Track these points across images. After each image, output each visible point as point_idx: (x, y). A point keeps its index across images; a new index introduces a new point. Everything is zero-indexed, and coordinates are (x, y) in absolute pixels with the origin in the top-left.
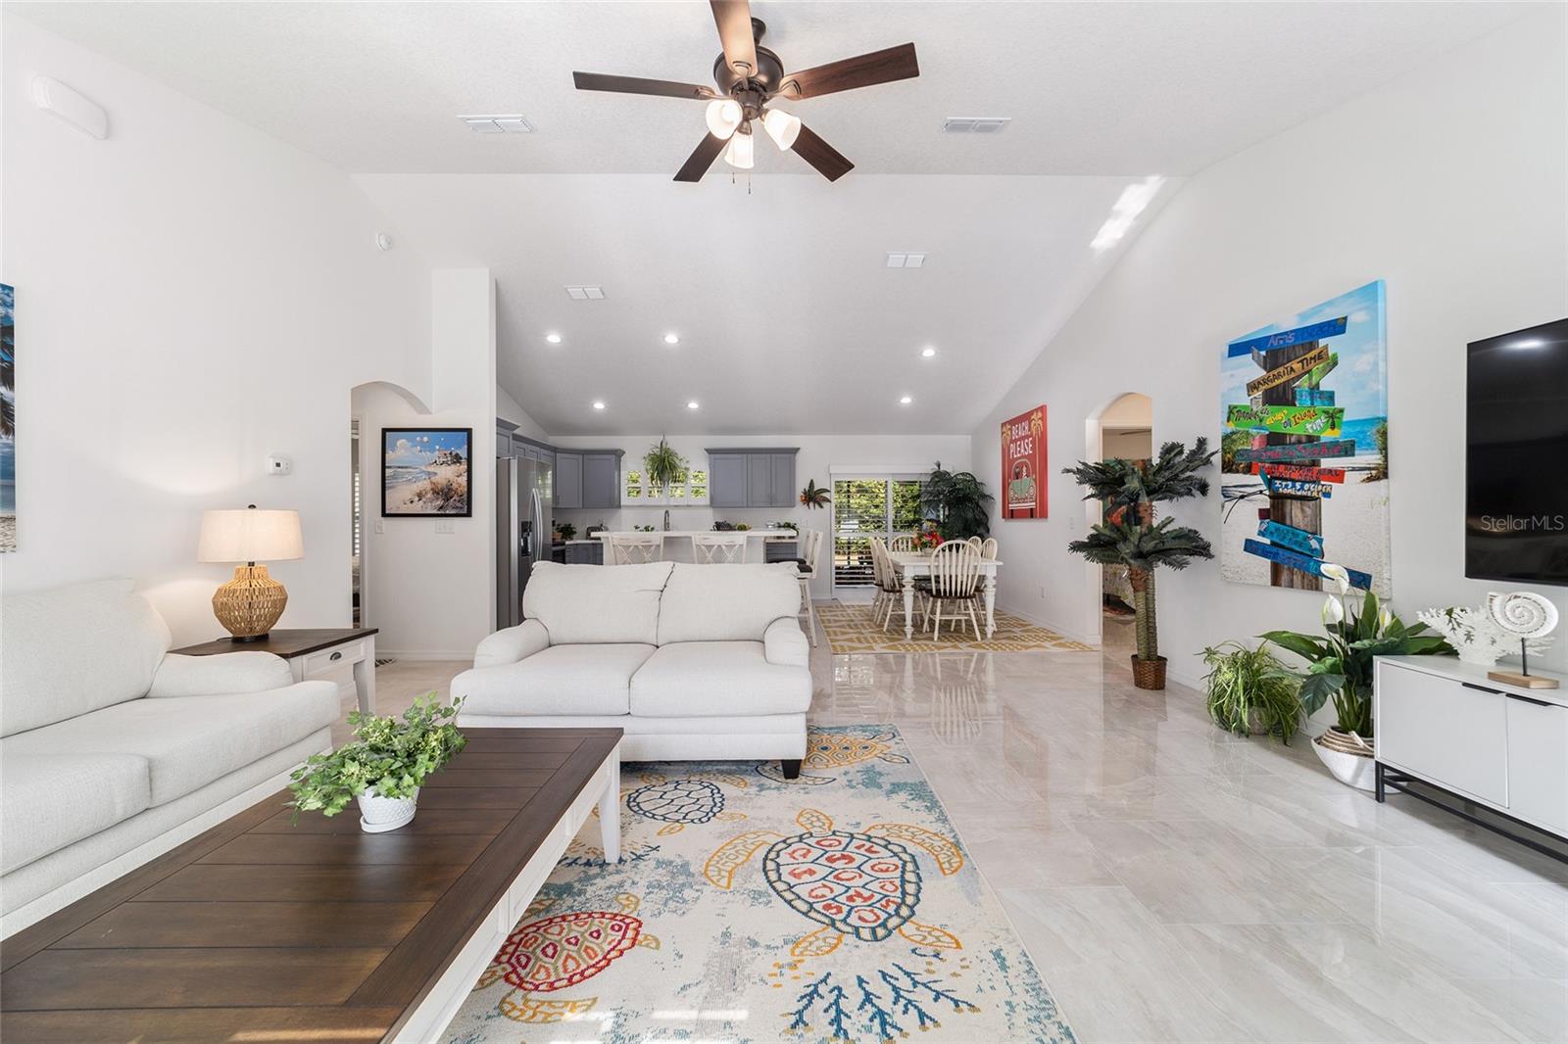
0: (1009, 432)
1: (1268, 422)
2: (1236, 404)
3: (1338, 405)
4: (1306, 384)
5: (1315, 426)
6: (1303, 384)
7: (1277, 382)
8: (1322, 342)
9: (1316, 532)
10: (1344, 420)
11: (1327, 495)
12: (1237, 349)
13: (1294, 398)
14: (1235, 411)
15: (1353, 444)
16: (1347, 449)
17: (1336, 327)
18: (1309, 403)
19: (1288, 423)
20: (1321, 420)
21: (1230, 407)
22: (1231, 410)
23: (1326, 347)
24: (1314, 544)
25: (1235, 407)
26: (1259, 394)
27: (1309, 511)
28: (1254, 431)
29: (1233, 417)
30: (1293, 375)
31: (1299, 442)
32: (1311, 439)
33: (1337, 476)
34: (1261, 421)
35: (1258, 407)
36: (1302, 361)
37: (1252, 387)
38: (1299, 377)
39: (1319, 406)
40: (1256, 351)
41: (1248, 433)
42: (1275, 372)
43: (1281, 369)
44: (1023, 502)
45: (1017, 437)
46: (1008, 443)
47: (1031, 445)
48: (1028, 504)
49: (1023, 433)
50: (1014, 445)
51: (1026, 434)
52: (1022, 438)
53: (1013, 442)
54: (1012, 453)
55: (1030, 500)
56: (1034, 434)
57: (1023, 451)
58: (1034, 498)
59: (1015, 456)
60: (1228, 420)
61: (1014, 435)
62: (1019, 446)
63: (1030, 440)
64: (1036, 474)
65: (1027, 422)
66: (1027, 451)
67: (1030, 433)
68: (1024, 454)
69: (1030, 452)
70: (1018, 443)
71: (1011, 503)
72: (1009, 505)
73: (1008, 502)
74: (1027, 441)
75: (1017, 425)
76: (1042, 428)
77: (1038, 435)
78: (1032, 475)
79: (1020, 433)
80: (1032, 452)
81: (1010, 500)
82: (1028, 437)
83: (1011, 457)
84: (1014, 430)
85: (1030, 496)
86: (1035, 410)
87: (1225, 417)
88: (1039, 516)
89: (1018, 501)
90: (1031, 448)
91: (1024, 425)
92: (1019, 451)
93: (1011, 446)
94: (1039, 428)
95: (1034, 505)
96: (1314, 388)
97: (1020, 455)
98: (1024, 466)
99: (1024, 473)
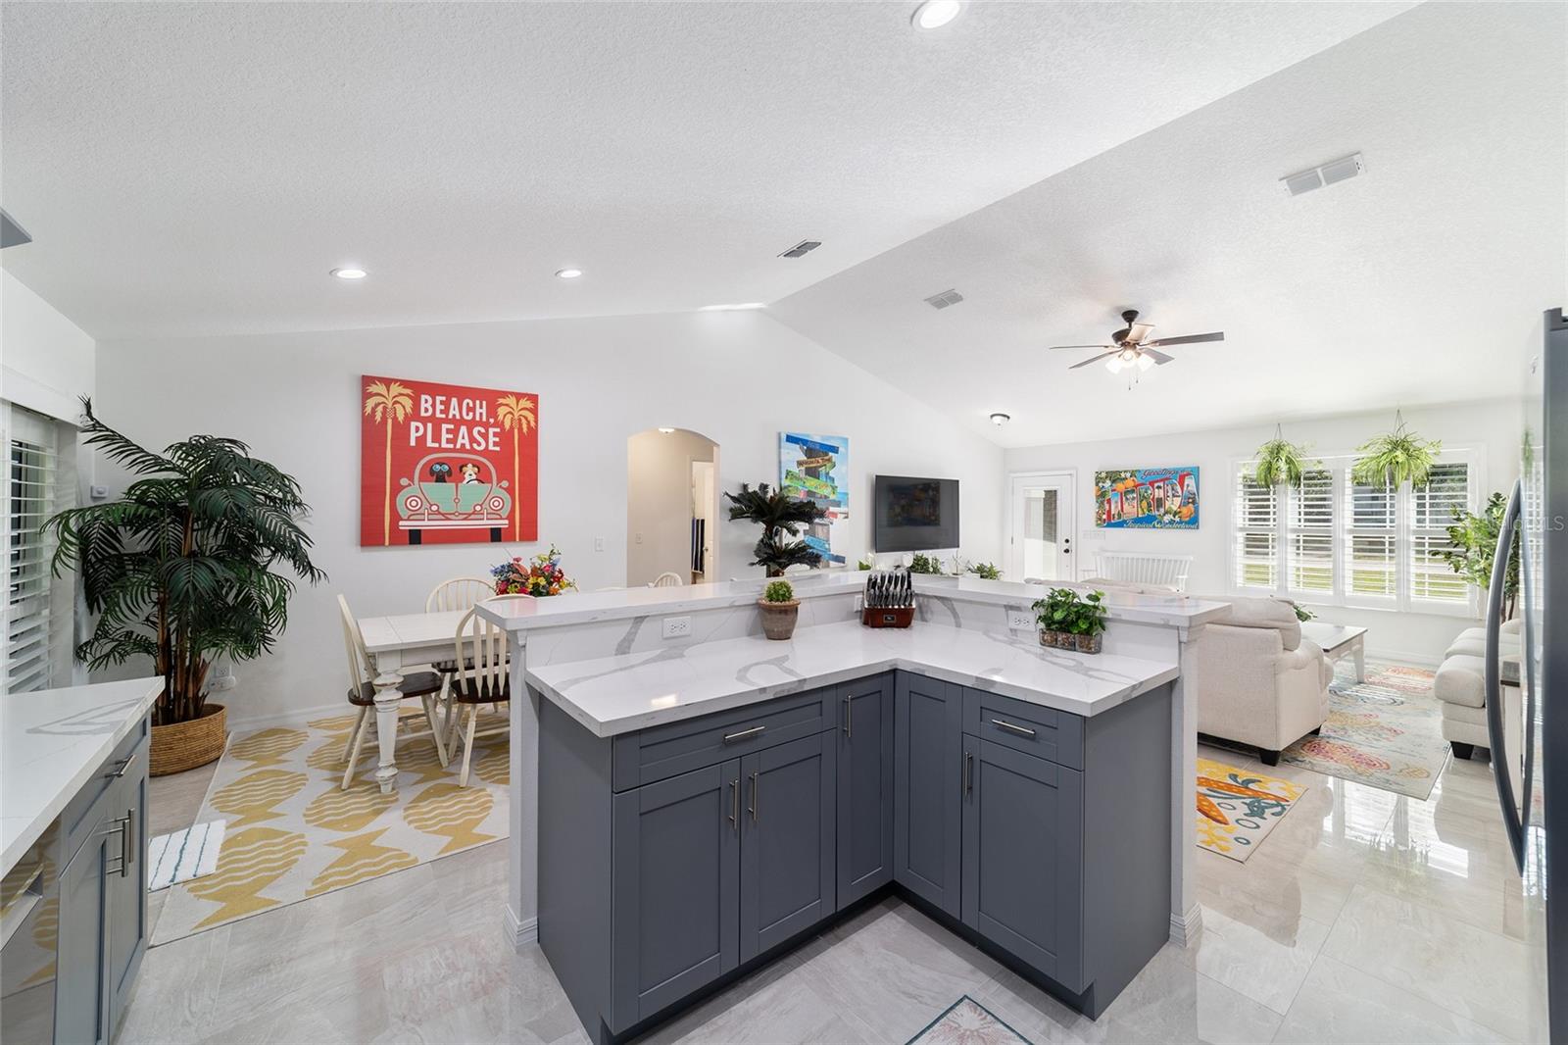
0: (408, 403)
1: (807, 484)
2: (791, 470)
3: (836, 484)
4: (824, 471)
5: (826, 491)
6: (822, 470)
7: (811, 465)
8: (831, 454)
9: (828, 541)
10: (838, 491)
11: (832, 523)
12: (791, 439)
13: (819, 476)
14: (791, 474)
15: (840, 502)
16: (838, 504)
17: (835, 450)
18: (825, 480)
19: (816, 488)
21: (787, 470)
22: (788, 472)
23: (832, 457)
24: (827, 546)
25: (791, 472)
26: (803, 468)
27: (825, 531)
28: (800, 488)
29: (790, 478)
30: (818, 465)
31: (821, 498)
32: (826, 497)
33: (835, 515)
34: (804, 483)
35: (803, 475)
36: (823, 459)
37: (800, 463)
38: (821, 467)
39: (829, 483)
40: (801, 444)
42: (811, 460)
43: (813, 459)
44: (465, 519)
45: (443, 416)
46: (401, 417)
47: (497, 439)
48: (485, 522)
49: (468, 415)
50: (430, 425)
51: (478, 419)
52: (463, 422)
53: (424, 421)
54: (417, 438)
55: (489, 516)
56: (507, 426)
57: (466, 441)
58: (505, 513)
59: (430, 444)
60: (786, 477)
61: (426, 410)
62: (448, 431)
63: (491, 431)
64: (512, 482)
65: (484, 403)
66: (479, 444)
67: (492, 421)
68: (468, 447)
69: (491, 447)
70: (445, 427)
71: (408, 520)
72: (401, 523)
73: (396, 517)
74: (483, 430)
75: (444, 398)
76: (533, 424)
77: (520, 429)
78: (499, 481)
79: (454, 412)
80: (498, 449)
81: (403, 513)
82: (486, 425)
83: (413, 443)
84: (426, 401)
85: (490, 511)
86: (512, 394)
87: (784, 476)
88: (521, 540)
89: (441, 517)
90: (495, 444)
91: (471, 405)
92: (447, 439)
93: (413, 424)
94: (524, 420)
95: (503, 524)
96: (828, 474)
97: (455, 446)
98: (470, 465)
99: (466, 476)
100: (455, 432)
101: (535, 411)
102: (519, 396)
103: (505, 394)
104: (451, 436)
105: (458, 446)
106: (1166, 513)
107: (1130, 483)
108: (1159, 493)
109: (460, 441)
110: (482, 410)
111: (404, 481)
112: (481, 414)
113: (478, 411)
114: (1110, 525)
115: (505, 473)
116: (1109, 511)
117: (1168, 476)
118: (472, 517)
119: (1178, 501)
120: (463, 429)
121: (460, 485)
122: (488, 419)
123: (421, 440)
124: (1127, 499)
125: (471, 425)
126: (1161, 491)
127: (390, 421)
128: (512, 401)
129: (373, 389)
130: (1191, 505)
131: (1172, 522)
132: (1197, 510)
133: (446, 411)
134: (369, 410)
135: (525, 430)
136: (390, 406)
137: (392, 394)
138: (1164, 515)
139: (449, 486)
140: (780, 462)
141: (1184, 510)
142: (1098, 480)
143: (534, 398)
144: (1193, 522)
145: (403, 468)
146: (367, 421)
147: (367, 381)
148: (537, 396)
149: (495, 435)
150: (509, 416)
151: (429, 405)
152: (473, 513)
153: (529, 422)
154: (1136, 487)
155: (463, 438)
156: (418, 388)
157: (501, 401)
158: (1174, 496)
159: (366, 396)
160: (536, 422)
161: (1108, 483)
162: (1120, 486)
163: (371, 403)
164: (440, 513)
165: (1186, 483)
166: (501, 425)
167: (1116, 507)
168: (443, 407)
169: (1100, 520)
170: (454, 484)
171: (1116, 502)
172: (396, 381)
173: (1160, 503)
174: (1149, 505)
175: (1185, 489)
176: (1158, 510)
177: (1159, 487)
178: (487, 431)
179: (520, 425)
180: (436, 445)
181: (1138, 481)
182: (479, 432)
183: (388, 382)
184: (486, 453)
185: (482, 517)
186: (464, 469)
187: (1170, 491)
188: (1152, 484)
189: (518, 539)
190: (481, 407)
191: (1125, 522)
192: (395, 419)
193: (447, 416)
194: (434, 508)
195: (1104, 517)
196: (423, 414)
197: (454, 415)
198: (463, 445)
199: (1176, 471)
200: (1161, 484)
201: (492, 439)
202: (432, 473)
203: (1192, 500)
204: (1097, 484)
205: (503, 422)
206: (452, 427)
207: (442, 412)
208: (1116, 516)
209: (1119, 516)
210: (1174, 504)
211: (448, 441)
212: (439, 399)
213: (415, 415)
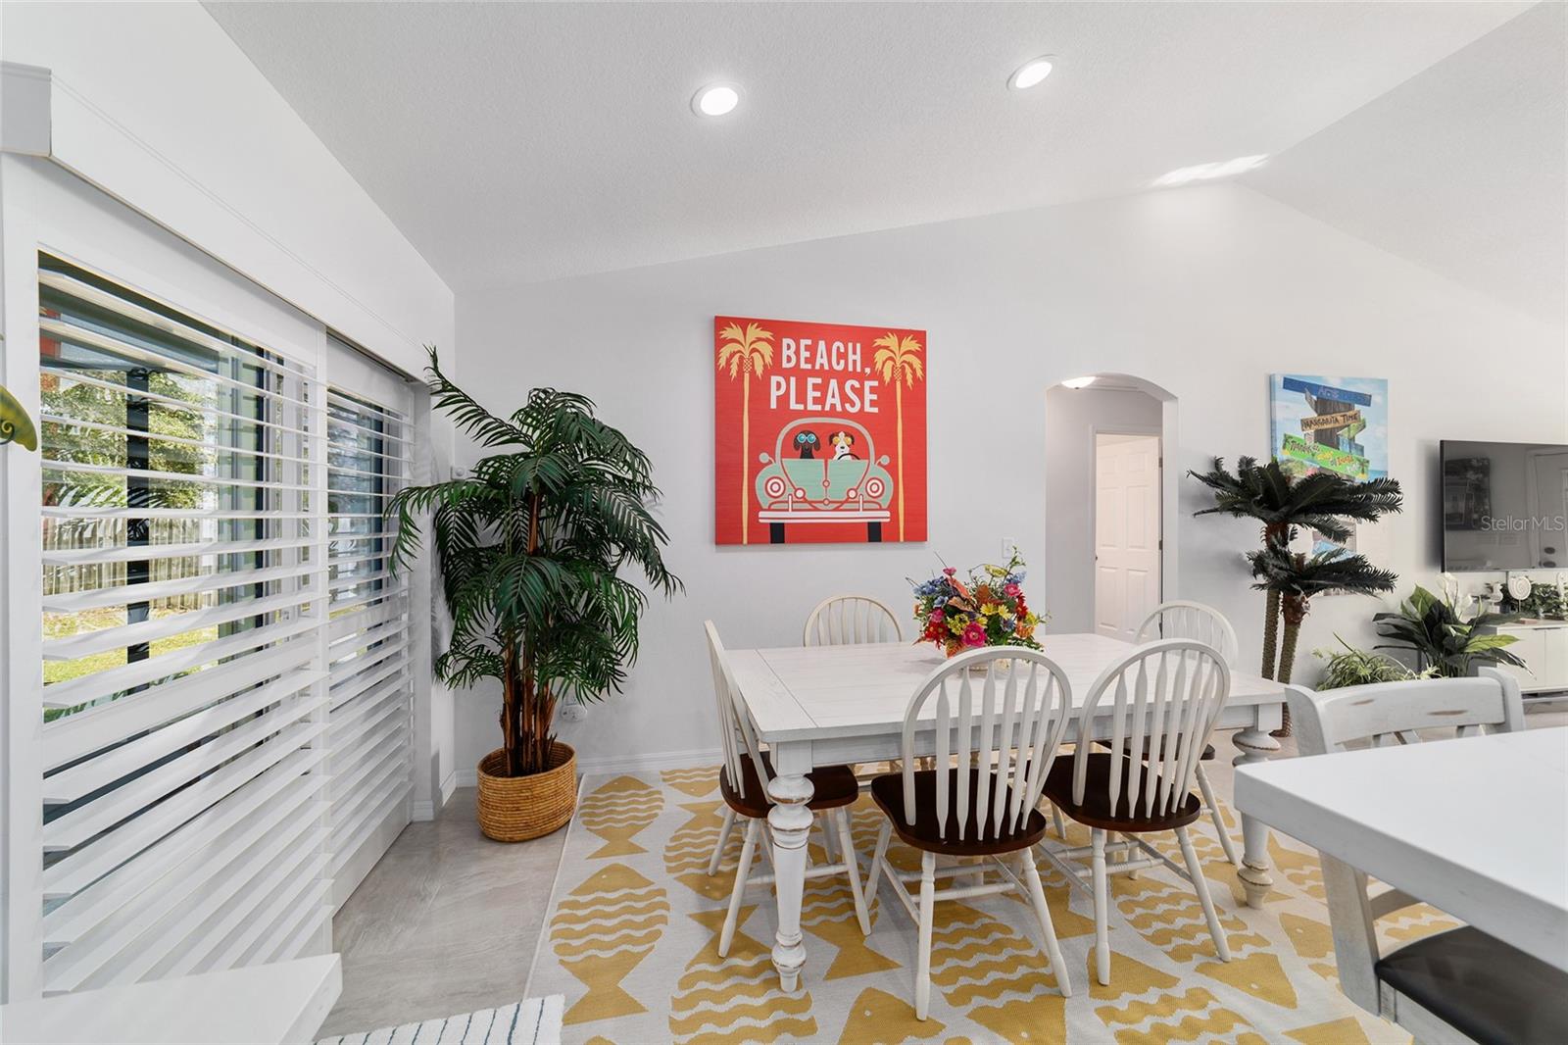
0: (767, 350)
1: (1319, 457)
2: (1291, 434)
3: (1366, 457)
4: (1346, 435)
6: (1344, 434)
7: (1326, 426)
8: (1357, 407)
10: (1369, 468)
12: (1291, 384)
13: (1338, 444)
14: (1290, 440)
17: (1365, 400)
18: (1348, 450)
19: (1333, 463)
20: (1356, 465)
21: (1285, 435)
22: (1286, 438)
23: (1359, 411)
25: (1291, 437)
26: (1311, 431)
28: (1308, 463)
29: (1288, 446)
30: (1337, 425)
34: (1313, 455)
35: (1310, 443)
36: (1344, 416)
37: (1306, 424)
38: (1342, 428)
39: (1355, 454)
40: (1308, 393)
41: (1302, 463)
42: (1324, 417)
43: (1328, 417)
44: (836, 509)
45: (809, 366)
46: (759, 370)
47: (875, 397)
48: (861, 514)
49: (838, 364)
50: (793, 380)
51: (850, 369)
52: (831, 373)
53: (786, 374)
54: (778, 397)
55: (867, 506)
56: (887, 377)
57: (837, 401)
58: (885, 502)
59: (794, 406)
60: (1284, 447)
61: (789, 359)
62: (816, 387)
63: (868, 384)
64: (894, 457)
65: (858, 346)
66: (853, 404)
67: (868, 370)
68: (839, 408)
69: (868, 409)
70: (811, 381)
71: (769, 510)
72: (762, 514)
73: (755, 507)
74: (857, 385)
75: (809, 342)
76: (919, 373)
77: (904, 381)
78: (878, 456)
79: (821, 360)
80: (875, 410)
81: (764, 501)
82: (861, 377)
83: (773, 405)
84: (789, 347)
85: (867, 498)
86: (893, 331)
87: (1280, 444)
88: (906, 539)
89: (808, 506)
90: (873, 403)
91: (842, 350)
92: (814, 398)
93: (774, 379)
94: (908, 370)
95: (883, 516)
96: (1352, 440)
97: (823, 408)
98: (842, 434)
99: (838, 449)
100: (823, 388)
101: (921, 355)
102: (901, 334)
103: (883, 332)
104: (818, 394)
105: (827, 408)
109: (829, 401)
110: (855, 357)
111: (764, 457)
112: (855, 362)
113: (851, 357)
115: (886, 445)
118: (844, 507)
120: (833, 383)
121: (830, 461)
122: (863, 369)
123: (784, 399)
125: (843, 377)
127: (747, 376)
128: (892, 341)
129: (729, 333)
133: (811, 360)
134: (723, 362)
135: (910, 382)
136: (747, 355)
137: (750, 338)
139: (817, 463)
140: (1272, 423)
143: (920, 336)
145: (763, 441)
146: (721, 376)
147: (721, 323)
148: (925, 332)
149: (873, 390)
150: (890, 364)
151: (791, 353)
152: (846, 501)
153: (914, 371)
155: (833, 396)
156: (778, 330)
157: (879, 342)
159: (720, 343)
160: (924, 370)
163: (726, 351)
164: (806, 501)
166: (877, 375)
168: (808, 354)
170: (823, 460)
172: (753, 321)
178: (862, 385)
179: (904, 375)
180: (801, 407)
182: (852, 387)
183: (743, 323)
184: (861, 416)
185: (855, 506)
186: (835, 439)
189: (902, 539)
190: (854, 353)
192: (753, 372)
193: (814, 366)
194: (800, 494)
196: (785, 365)
197: (822, 365)
198: (833, 406)
201: (869, 397)
202: (797, 445)
205: (882, 373)
206: (819, 381)
207: (807, 361)
211: (816, 401)
212: (804, 342)
213: (775, 367)
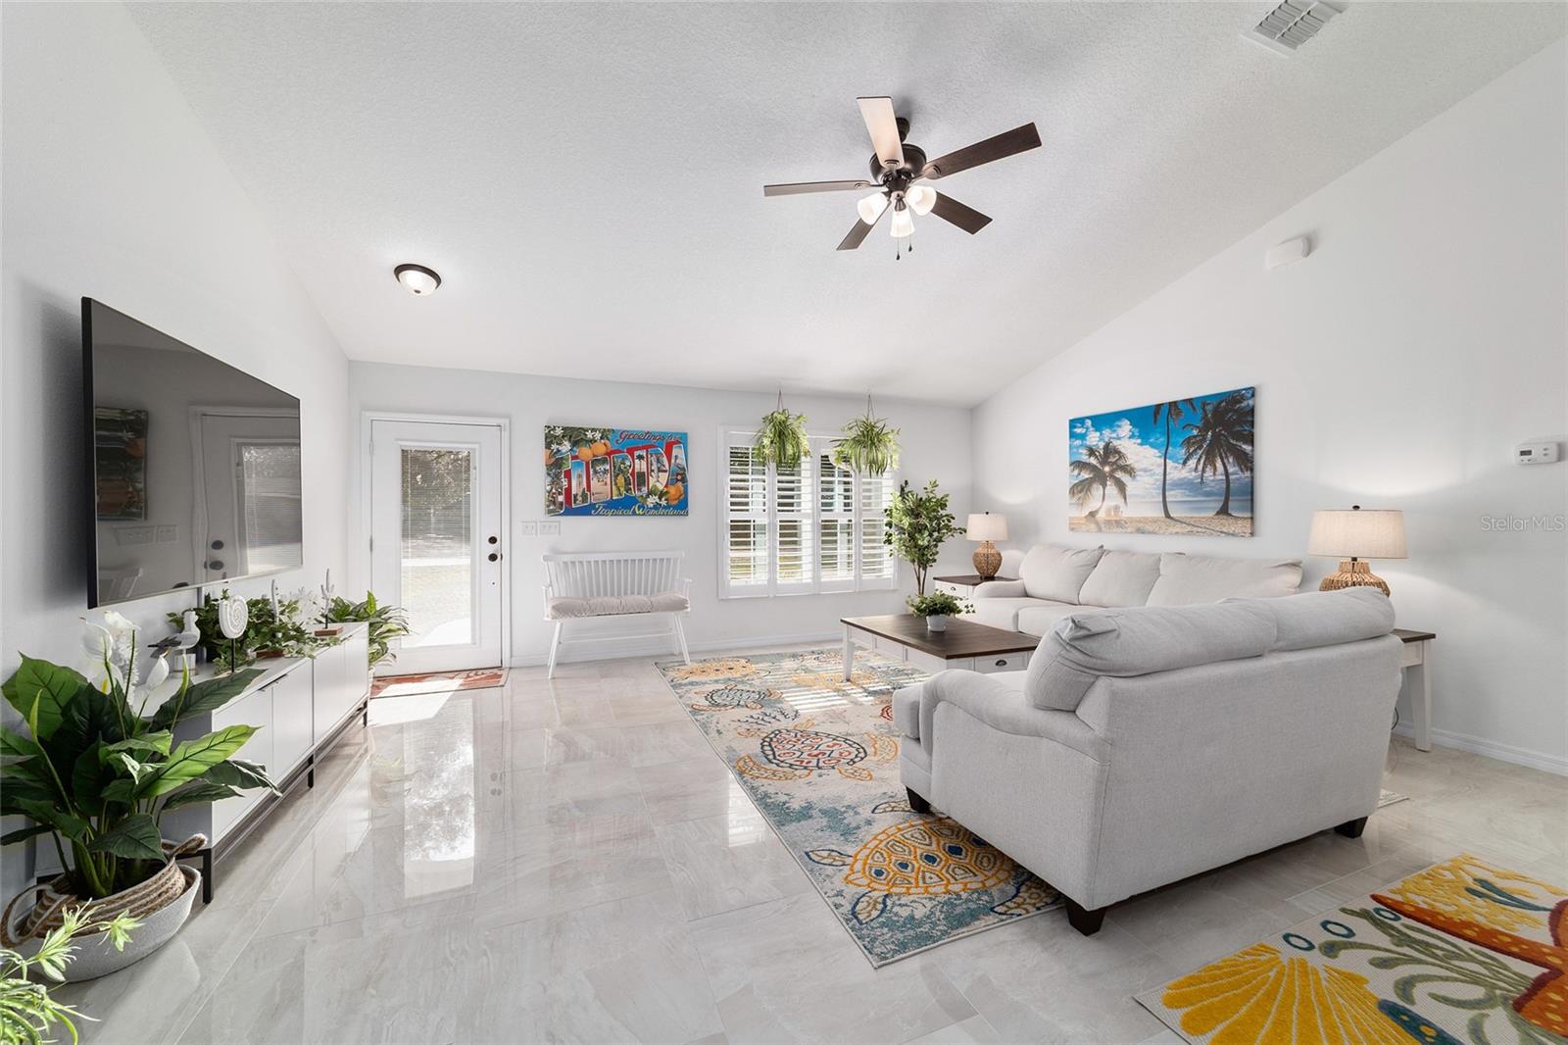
106: (650, 493)
107: (600, 449)
108: (641, 466)
114: (570, 512)
116: (569, 490)
117: (653, 442)
119: (664, 477)
124: (596, 472)
126: (644, 463)
130: (680, 483)
131: (657, 506)
132: (686, 488)
138: (648, 496)
141: (672, 490)
142: (550, 440)
144: (680, 506)
154: (609, 454)
158: (659, 470)
161: (566, 446)
162: (585, 452)
165: (674, 454)
167: (580, 484)
169: (554, 503)
171: (580, 476)
173: (642, 479)
174: (627, 482)
175: (673, 461)
176: (639, 490)
177: (640, 457)
181: (611, 446)
187: (654, 463)
188: (631, 451)
191: (592, 506)
195: (561, 498)
199: (661, 436)
200: (643, 453)
203: (680, 476)
204: (548, 446)
208: (580, 498)
209: (584, 497)
210: (659, 481)
